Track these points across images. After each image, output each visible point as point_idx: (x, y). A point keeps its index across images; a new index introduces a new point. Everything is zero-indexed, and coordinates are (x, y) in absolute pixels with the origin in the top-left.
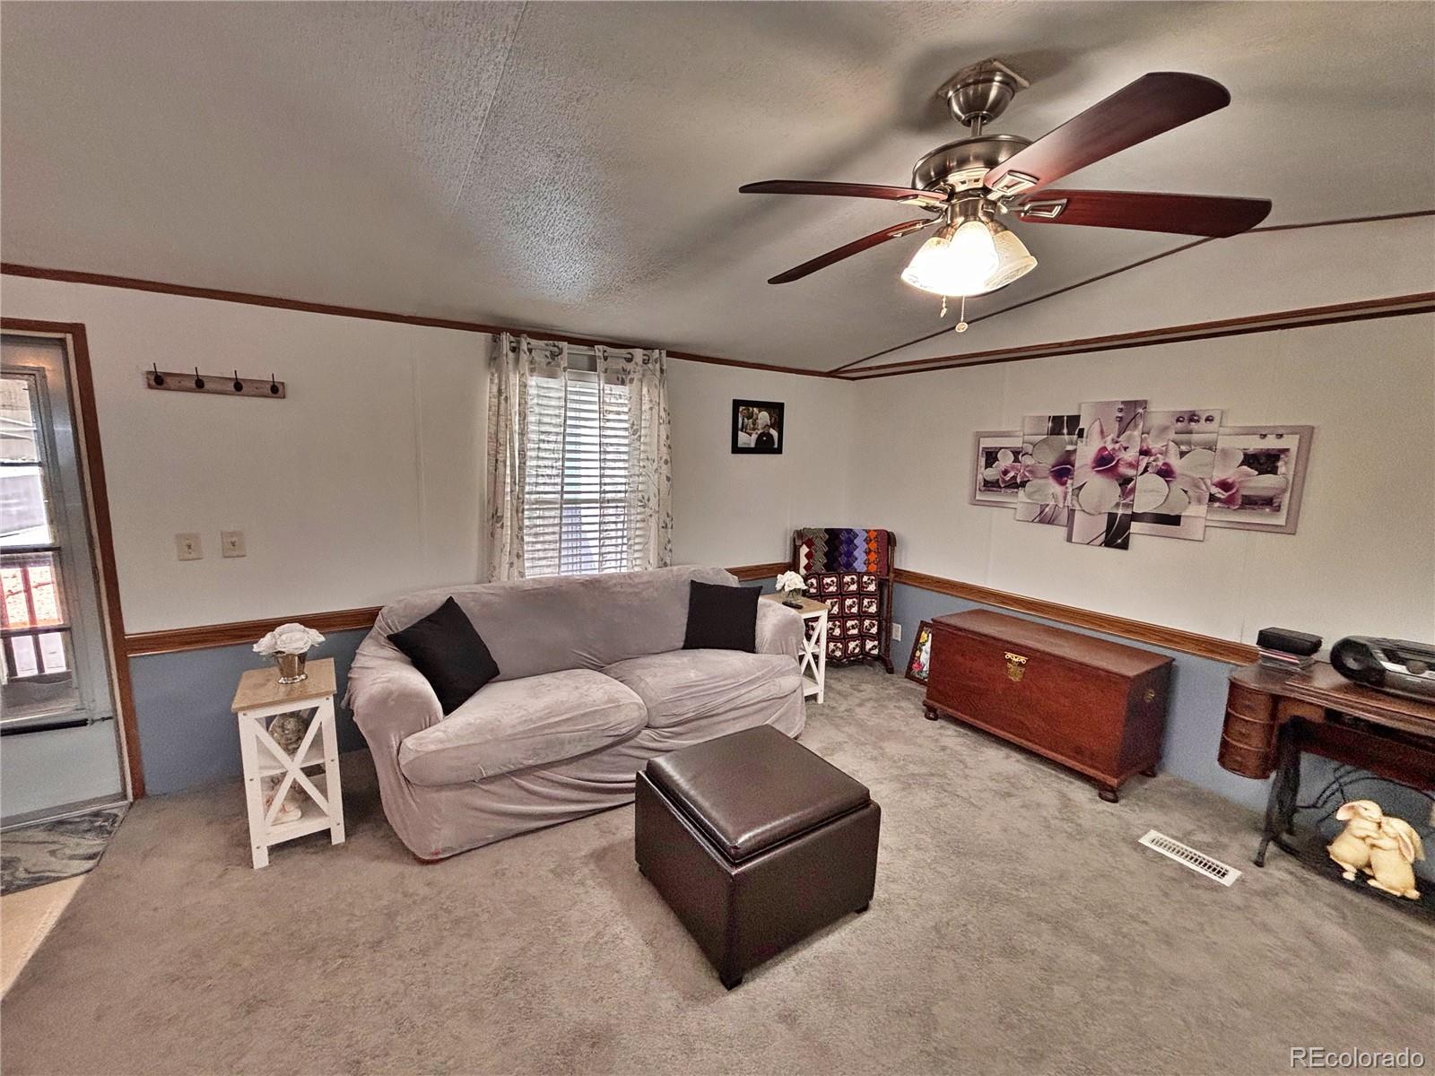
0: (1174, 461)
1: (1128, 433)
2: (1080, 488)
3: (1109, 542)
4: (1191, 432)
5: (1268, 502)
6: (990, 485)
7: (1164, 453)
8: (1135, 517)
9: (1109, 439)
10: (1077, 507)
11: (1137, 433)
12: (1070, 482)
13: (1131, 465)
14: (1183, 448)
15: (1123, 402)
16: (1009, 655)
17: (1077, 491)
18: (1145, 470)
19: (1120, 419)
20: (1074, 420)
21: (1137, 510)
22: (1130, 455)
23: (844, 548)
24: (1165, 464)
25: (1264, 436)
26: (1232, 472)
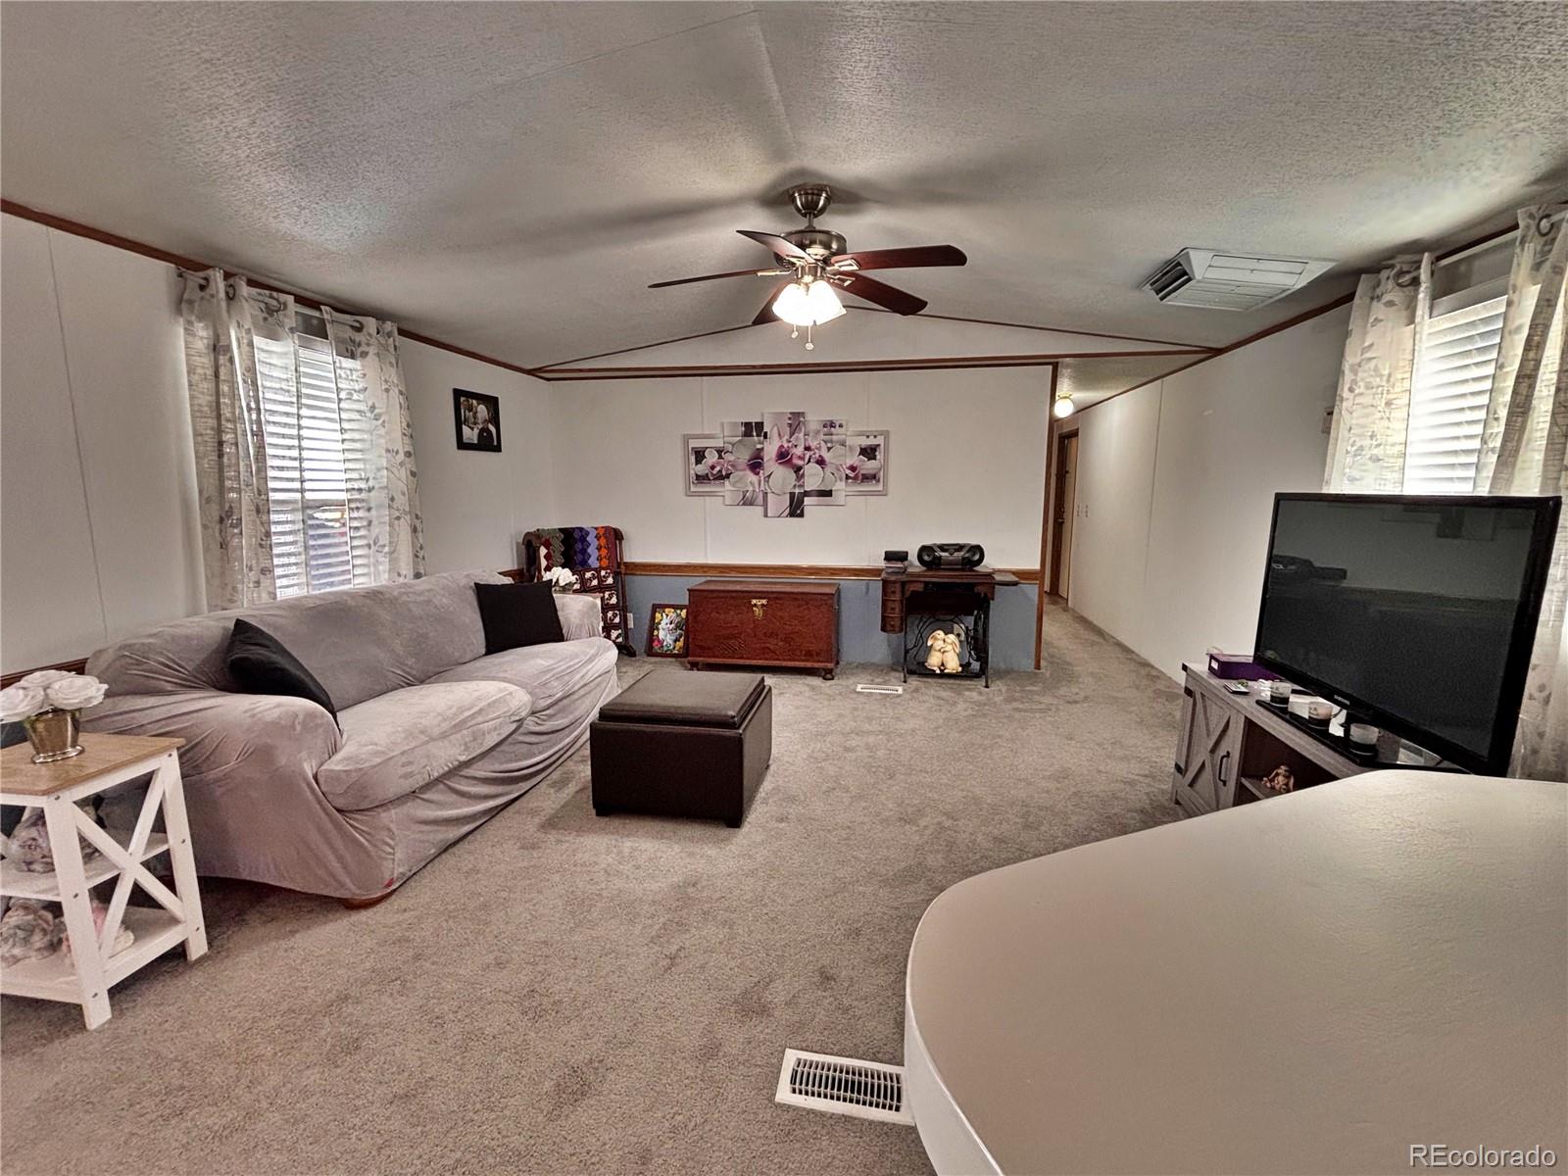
0: (827, 456)
1: (796, 435)
2: (769, 476)
3: (792, 514)
4: (832, 435)
5: (872, 477)
6: (701, 479)
7: (819, 449)
8: (806, 494)
9: (784, 439)
10: (769, 491)
11: (801, 435)
12: (761, 472)
13: (800, 458)
14: (829, 445)
15: (791, 413)
16: (754, 601)
17: (767, 479)
18: (809, 461)
19: (790, 425)
20: (760, 426)
21: (807, 488)
22: (799, 451)
23: (578, 546)
24: (820, 456)
25: (868, 437)
26: (855, 459)
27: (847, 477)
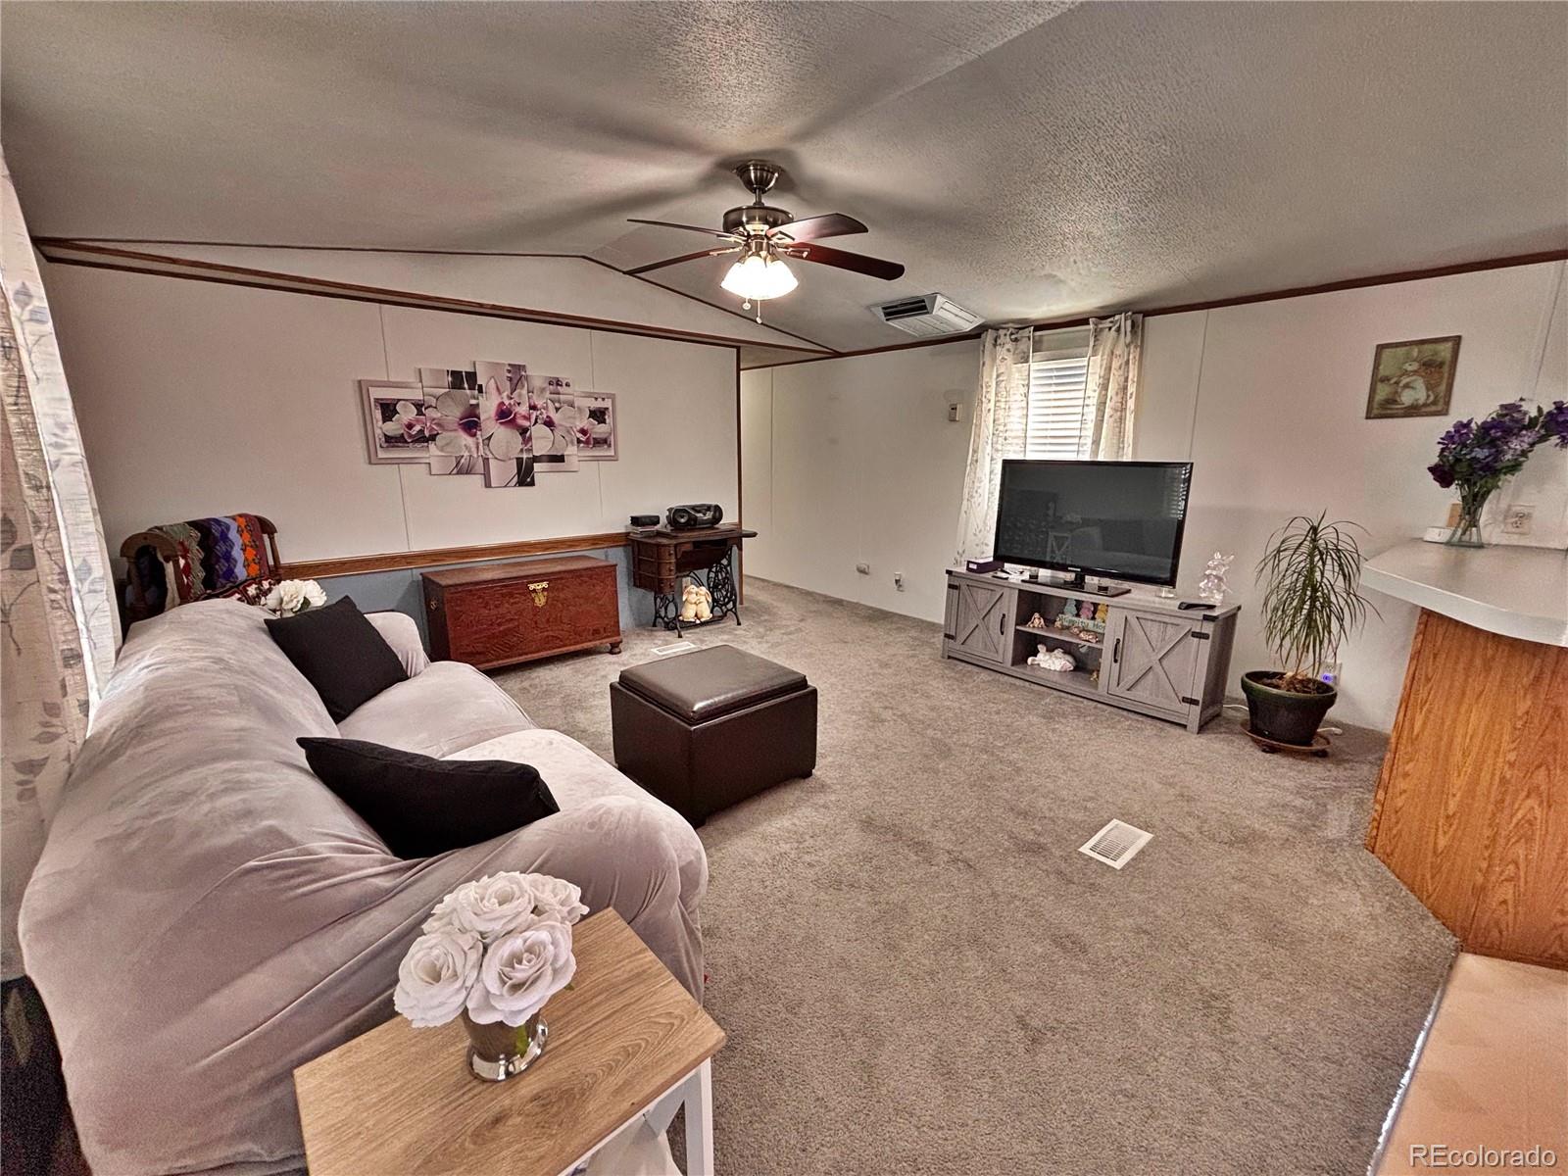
0: (556, 417)
1: (518, 391)
2: (489, 438)
3: (522, 483)
4: (559, 394)
6: (391, 441)
7: (546, 408)
8: (536, 459)
9: (505, 394)
10: (490, 456)
11: (525, 392)
12: (479, 433)
13: (525, 418)
14: (557, 405)
15: (509, 365)
16: (532, 587)
17: (486, 442)
18: (536, 422)
19: (510, 379)
20: (472, 377)
21: (537, 453)
22: (523, 409)
24: (548, 417)
25: (596, 399)
26: (585, 422)
27: (579, 441)
